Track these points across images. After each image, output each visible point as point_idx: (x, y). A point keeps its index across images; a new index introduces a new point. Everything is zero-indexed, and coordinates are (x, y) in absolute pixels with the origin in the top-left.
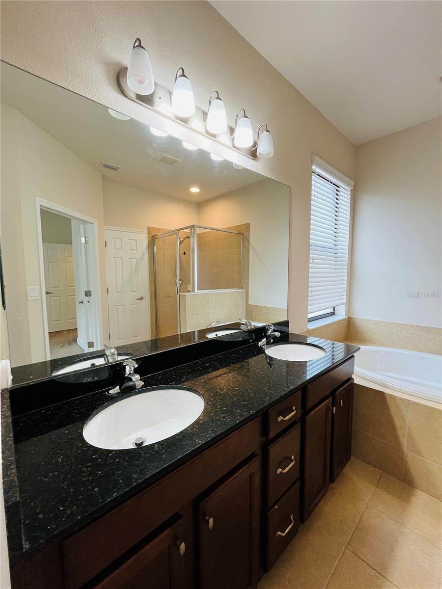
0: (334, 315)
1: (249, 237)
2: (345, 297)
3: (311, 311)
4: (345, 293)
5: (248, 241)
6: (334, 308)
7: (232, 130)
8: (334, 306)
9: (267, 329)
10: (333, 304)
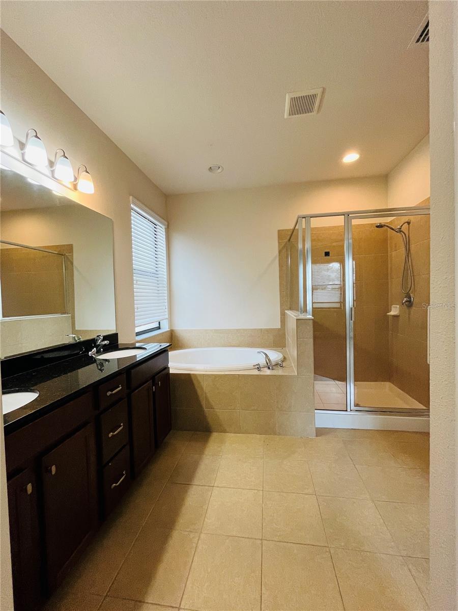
0: (160, 329)
1: (72, 259)
2: (167, 313)
3: (138, 325)
4: (167, 310)
5: (72, 263)
6: (159, 322)
7: (51, 164)
8: (159, 320)
9: (97, 340)
10: (158, 319)
